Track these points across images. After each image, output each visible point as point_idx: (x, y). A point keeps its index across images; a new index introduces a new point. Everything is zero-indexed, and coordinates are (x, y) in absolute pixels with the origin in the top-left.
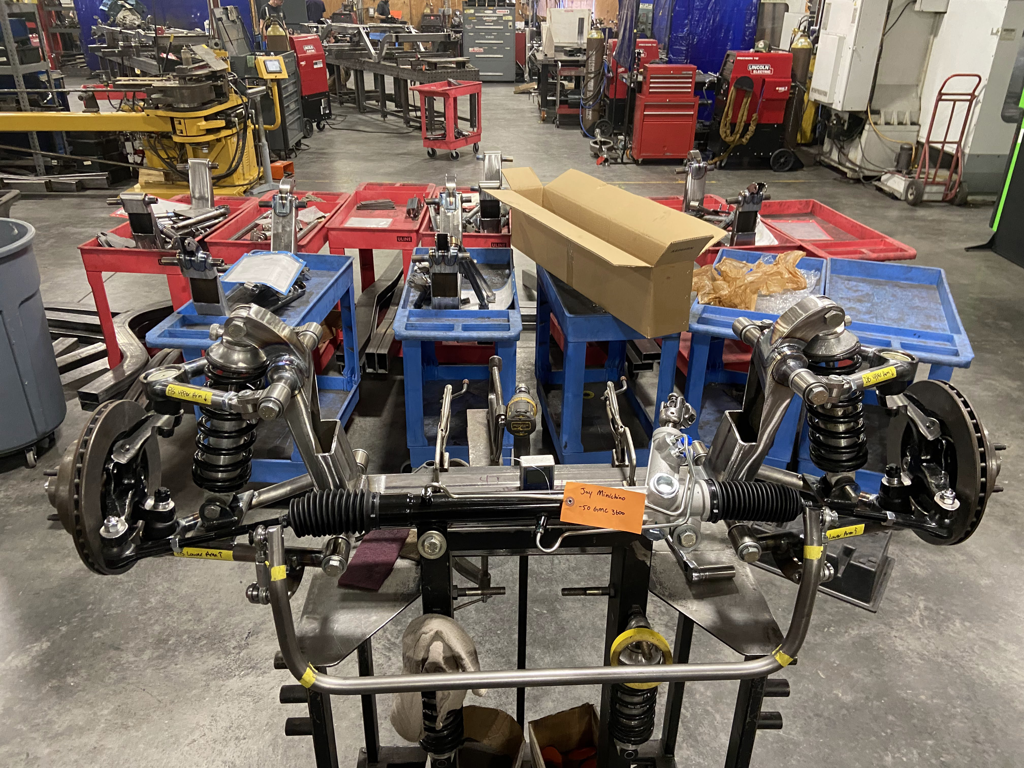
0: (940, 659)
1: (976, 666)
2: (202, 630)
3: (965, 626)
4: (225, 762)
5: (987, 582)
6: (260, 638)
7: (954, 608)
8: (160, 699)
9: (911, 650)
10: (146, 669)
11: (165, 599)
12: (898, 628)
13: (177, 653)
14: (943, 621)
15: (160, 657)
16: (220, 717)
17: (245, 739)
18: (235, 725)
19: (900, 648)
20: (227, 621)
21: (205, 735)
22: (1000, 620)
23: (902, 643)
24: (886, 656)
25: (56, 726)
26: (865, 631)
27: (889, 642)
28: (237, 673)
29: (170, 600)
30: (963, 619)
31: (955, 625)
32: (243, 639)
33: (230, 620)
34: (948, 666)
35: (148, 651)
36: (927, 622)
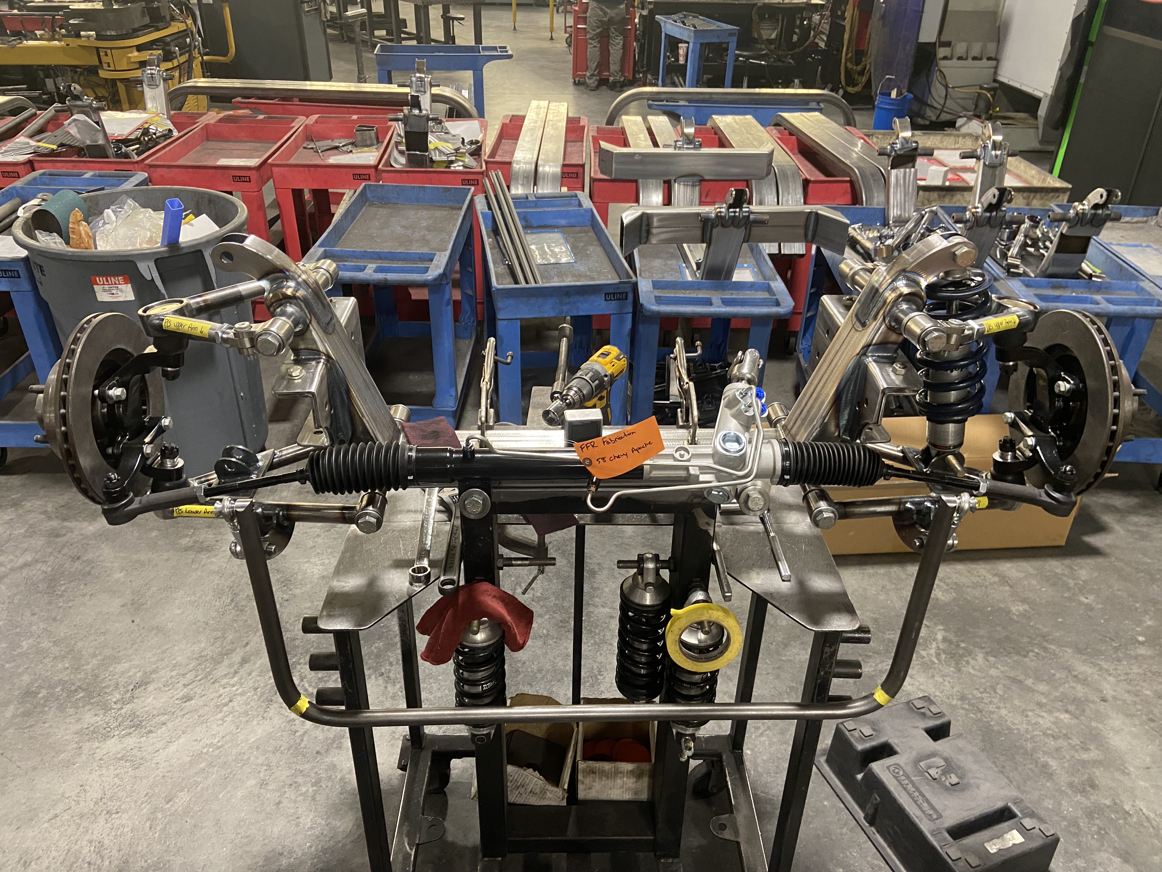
0: (954, 702)
1: (997, 710)
2: (80, 680)
3: (988, 661)
4: (91, 842)
5: (1021, 609)
6: (149, 689)
7: (978, 640)
8: (20, 764)
10: (7, 729)
11: (39, 643)
13: (46, 709)
14: (962, 656)
15: (25, 714)
16: (91, 787)
17: (117, 813)
18: (107, 796)
20: (111, 669)
21: (70, 808)
22: (1031, 653)
28: (116, 733)
29: (45, 644)
30: (987, 653)
31: (976, 660)
32: (128, 691)
33: (115, 668)
34: (963, 709)
35: (12, 707)
36: (943, 656)
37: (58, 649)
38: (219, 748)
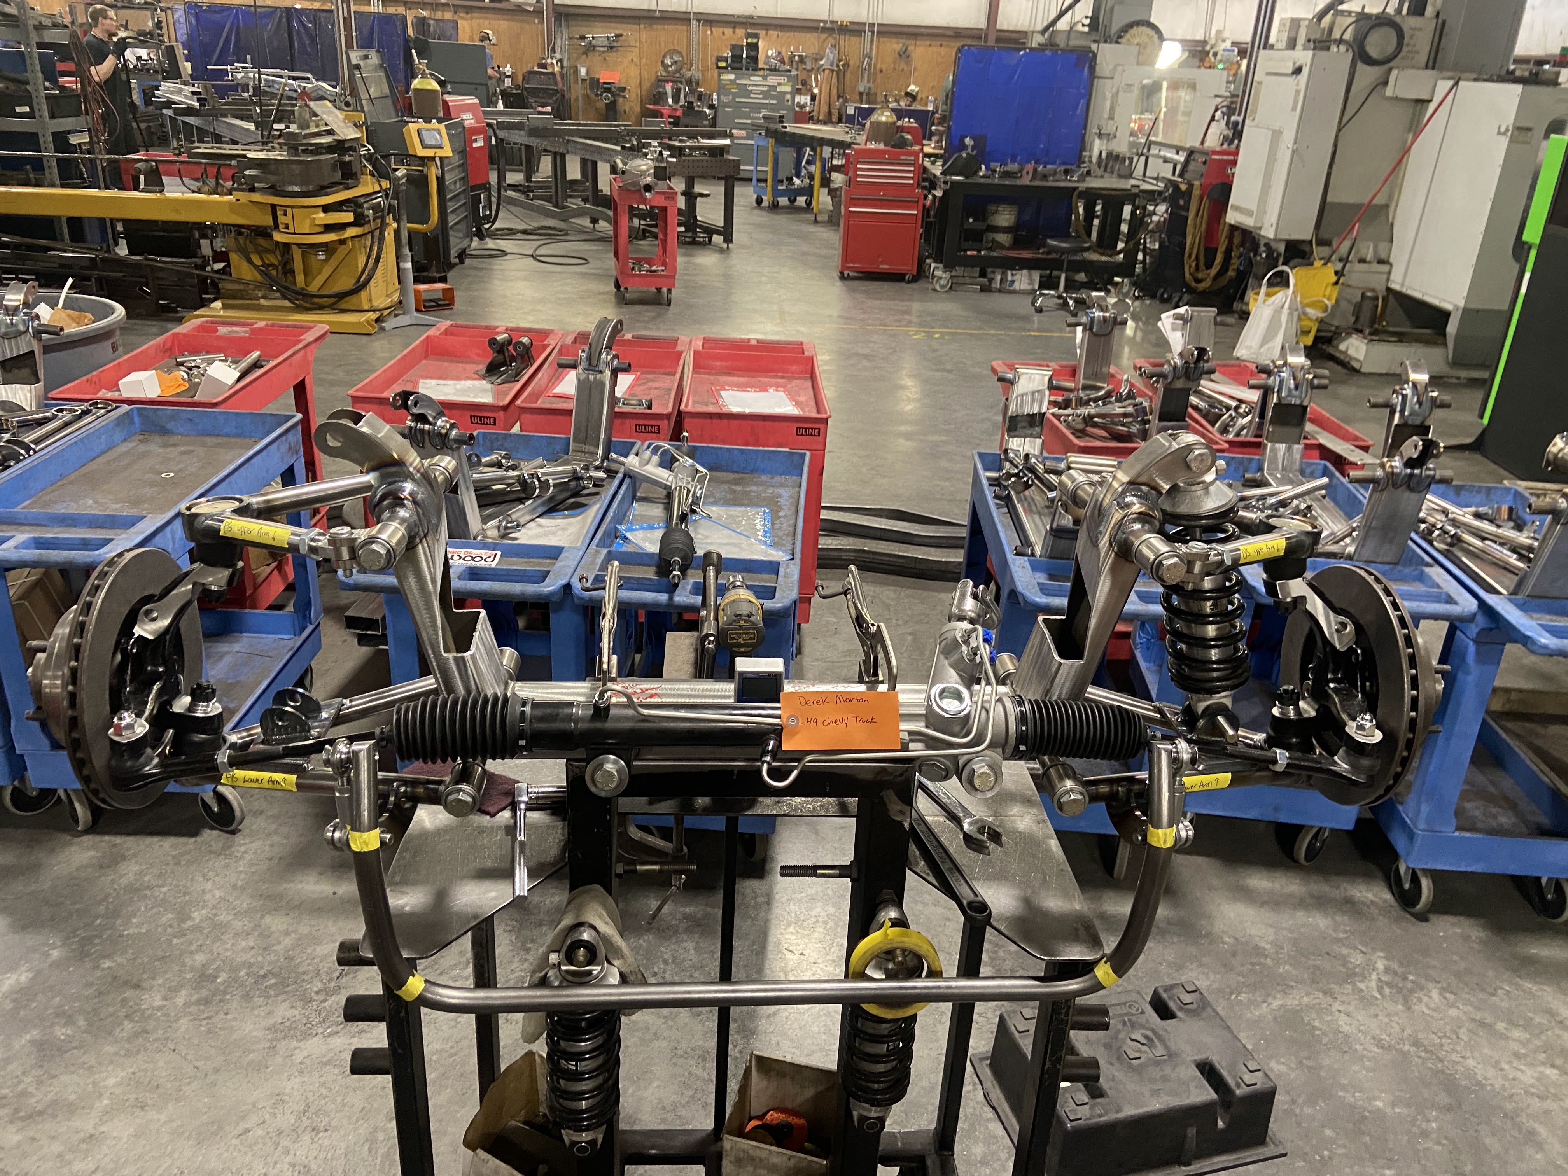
0: (1407, 1048)
1: (1462, 1060)
2: (270, 963)
3: (1445, 998)
4: (293, 1165)
6: (359, 979)
7: (1430, 972)
8: (198, 1064)
9: (1365, 1033)
10: (179, 1019)
11: (216, 915)
13: (228, 997)
14: (1412, 991)
15: (200, 1002)
16: (290, 1096)
17: (326, 1130)
18: (313, 1109)
19: (1346, 1029)
20: (309, 951)
21: (264, 1122)
22: (1500, 992)
23: (1348, 1020)
24: (1325, 1040)
26: (1292, 1001)
27: (1330, 1018)
28: (320, 1031)
29: (224, 917)
30: (1443, 989)
31: (1430, 997)
32: (331, 980)
33: (314, 950)
34: (1420, 1057)
35: (184, 992)
36: (1387, 990)
37: (240, 923)
38: (451, 1055)
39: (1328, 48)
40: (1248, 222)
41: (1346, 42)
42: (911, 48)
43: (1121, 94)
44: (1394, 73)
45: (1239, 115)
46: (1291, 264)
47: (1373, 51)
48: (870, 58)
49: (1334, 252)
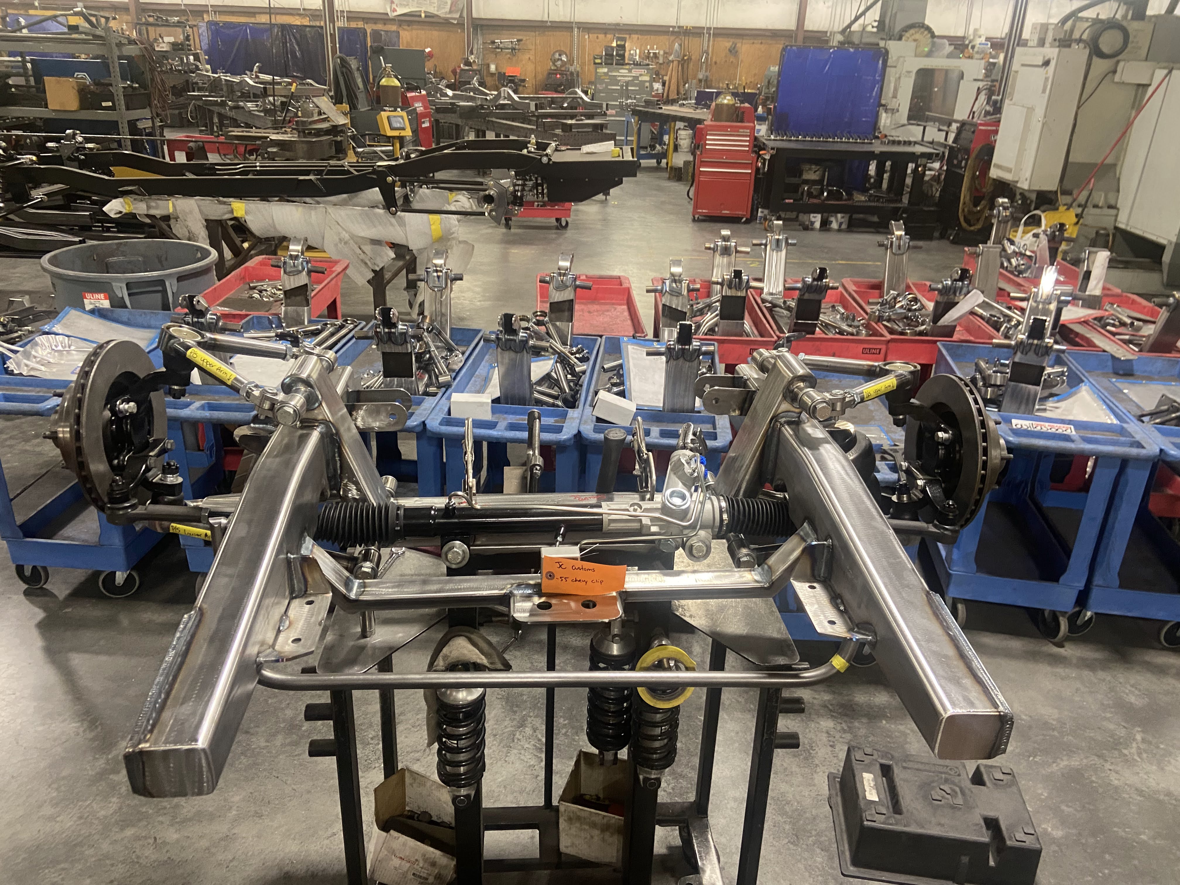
0: (1162, 797)
8: (295, 787)
9: (1129, 786)
10: (279, 755)
12: (1113, 760)
14: (1163, 756)
19: (1116, 783)
23: (1117, 776)
24: (1101, 790)
25: (185, 810)
26: (1075, 762)
27: (1103, 775)
35: (280, 737)
36: (1145, 755)
39: (1069, 46)
40: (1008, 177)
41: (1084, 41)
42: (739, 45)
43: (902, 79)
44: (1121, 64)
45: (998, 95)
46: (1042, 208)
47: (1105, 49)
48: (708, 54)
49: (1074, 200)
